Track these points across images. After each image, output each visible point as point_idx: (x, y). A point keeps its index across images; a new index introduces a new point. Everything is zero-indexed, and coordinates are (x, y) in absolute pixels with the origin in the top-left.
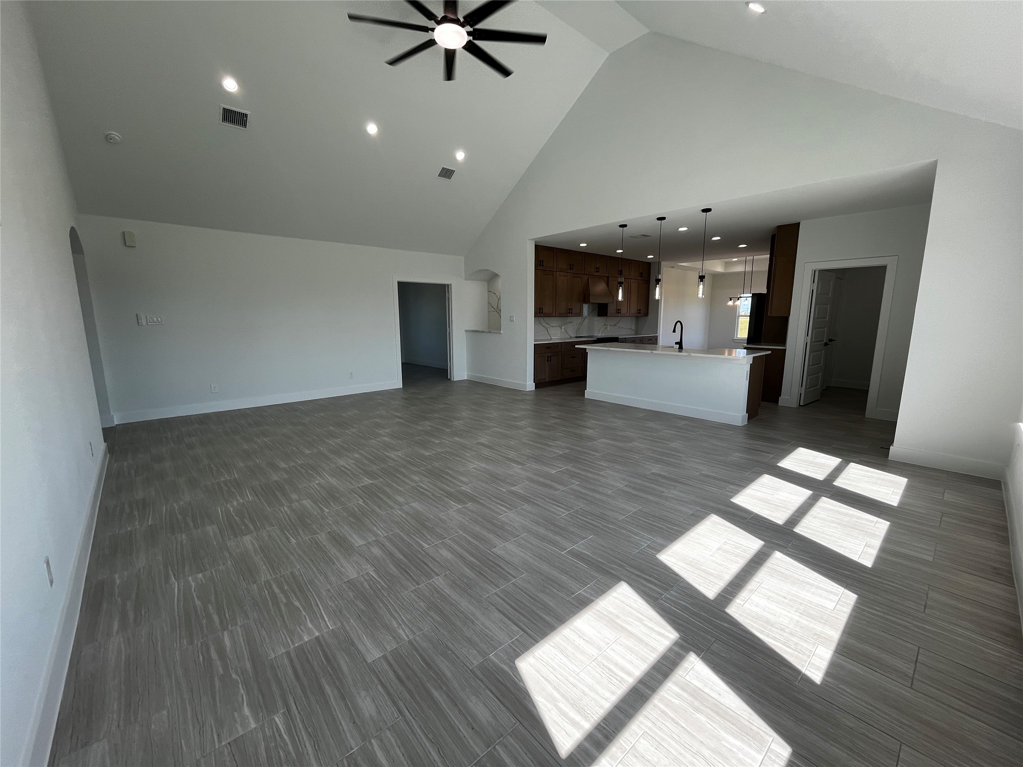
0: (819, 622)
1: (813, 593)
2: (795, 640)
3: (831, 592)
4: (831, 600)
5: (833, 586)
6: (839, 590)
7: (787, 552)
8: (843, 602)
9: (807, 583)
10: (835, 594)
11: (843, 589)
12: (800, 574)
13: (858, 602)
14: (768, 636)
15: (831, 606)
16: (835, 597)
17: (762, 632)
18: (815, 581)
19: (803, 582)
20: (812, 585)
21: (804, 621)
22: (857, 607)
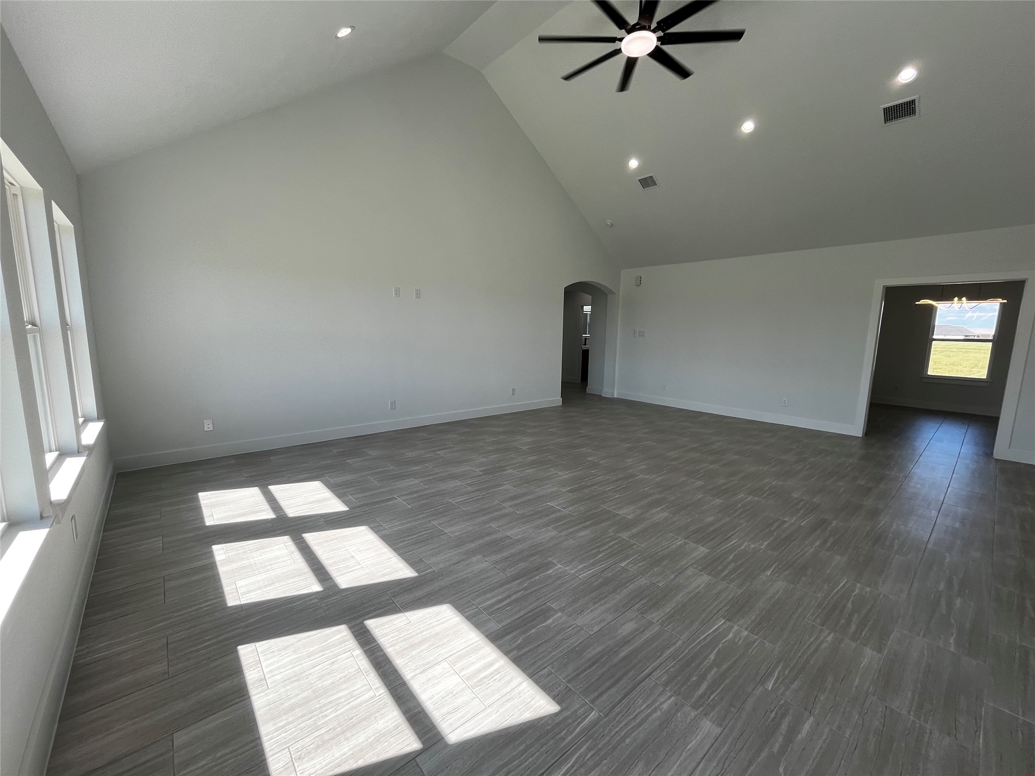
0: (236, 569)
1: (258, 582)
2: (240, 552)
3: (249, 592)
4: (242, 587)
5: (251, 599)
6: (244, 599)
7: (314, 596)
8: (233, 592)
9: (270, 585)
10: (245, 593)
11: (242, 603)
12: (282, 587)
13: (224, 601)
14: (255, 543)
15: (239, 584)
16: (242, 592)
17: (259, 542)
18: (267, 591)
19: (273, 583)
20: (265, 586)
21: (245, 562)
22: (221, 597)
